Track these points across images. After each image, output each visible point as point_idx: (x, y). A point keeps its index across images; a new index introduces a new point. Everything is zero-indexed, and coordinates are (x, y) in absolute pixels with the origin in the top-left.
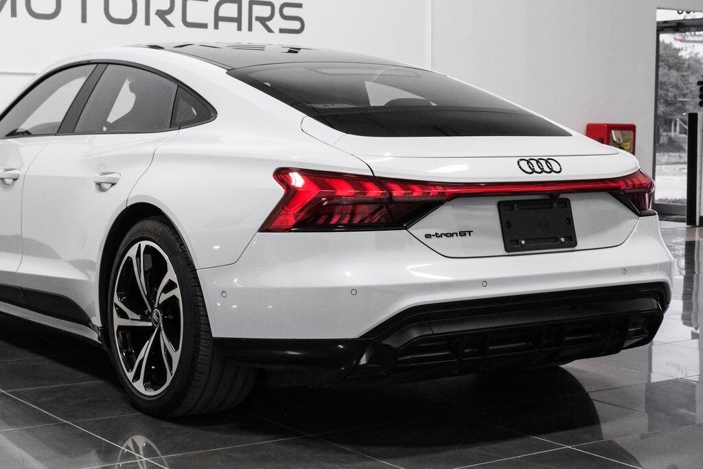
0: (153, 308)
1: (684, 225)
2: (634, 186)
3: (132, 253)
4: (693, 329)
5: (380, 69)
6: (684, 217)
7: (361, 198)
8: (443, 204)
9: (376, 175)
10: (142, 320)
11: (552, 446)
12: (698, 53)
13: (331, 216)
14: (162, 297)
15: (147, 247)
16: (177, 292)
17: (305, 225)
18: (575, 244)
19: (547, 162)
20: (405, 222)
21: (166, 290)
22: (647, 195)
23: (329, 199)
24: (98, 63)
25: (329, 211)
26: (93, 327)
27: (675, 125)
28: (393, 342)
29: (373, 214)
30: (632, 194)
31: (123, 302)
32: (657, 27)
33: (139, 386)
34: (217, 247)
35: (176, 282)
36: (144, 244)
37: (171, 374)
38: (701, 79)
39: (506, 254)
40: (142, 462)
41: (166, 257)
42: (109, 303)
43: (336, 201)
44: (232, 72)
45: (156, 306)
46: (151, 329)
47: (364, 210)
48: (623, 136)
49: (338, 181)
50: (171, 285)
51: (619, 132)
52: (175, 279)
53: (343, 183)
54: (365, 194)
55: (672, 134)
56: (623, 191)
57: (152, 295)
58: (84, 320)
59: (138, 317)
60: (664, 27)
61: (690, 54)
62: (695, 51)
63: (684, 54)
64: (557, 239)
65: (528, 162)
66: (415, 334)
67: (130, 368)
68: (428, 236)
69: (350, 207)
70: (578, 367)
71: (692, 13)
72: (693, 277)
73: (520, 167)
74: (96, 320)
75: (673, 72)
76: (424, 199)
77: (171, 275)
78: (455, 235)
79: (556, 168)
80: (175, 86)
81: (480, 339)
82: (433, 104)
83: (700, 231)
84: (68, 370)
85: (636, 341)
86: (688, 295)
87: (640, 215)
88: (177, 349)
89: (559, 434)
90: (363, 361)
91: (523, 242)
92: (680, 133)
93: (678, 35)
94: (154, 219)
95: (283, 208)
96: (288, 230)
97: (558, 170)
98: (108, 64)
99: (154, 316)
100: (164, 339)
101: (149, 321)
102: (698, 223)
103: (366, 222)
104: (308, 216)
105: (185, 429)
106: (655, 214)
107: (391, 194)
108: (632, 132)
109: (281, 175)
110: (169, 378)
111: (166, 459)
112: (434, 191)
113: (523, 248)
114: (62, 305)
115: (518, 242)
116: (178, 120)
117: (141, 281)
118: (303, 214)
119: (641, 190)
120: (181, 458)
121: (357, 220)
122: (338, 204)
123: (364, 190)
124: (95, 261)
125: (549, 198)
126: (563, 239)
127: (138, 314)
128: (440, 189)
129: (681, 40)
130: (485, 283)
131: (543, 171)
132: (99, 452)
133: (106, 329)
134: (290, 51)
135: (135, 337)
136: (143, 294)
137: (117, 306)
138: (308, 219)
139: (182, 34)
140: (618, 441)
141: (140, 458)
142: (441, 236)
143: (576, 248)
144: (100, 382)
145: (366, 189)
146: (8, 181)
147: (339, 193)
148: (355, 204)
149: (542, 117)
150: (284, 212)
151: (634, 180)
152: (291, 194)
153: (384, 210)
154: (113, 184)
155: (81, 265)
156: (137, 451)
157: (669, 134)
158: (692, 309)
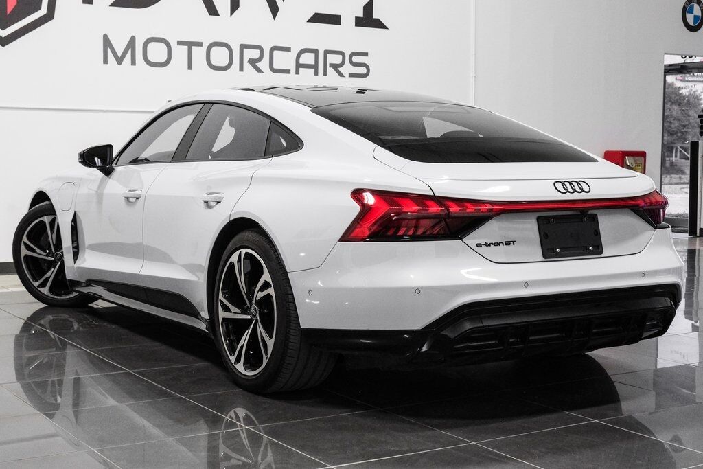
0: (251, 304)
1: (687, 235)
2: (651, 203)
3: (234, 258)
4: (693, 322)
5: (431, 106)
6: (686, 229)
7: (425, 213)
8: (491, 218)
9: (436, 194)
10: (242, 313)
11: (582, 420)
12: (697, 91)
13: (398, 229)
14: (259, 295)
15: (247, 253)
16: (271, 291)
17: (376, 236)
18: (602, 252)
19: (578, 183)
20: (460, 234)
21: (262, 289)
22: (661, 210)
23: (397, 214)
24: (204, 103)
25: (397, 225)
26: (202, 319)
27: (676, 152)
28: (449, 333)
29: (433, 227)
30: (649, 211)
31: (226, 298)
32: (665, 69)
33: (240, 367)
34: (302, 254)
35: (271, 282)
36: (244, 251)
37: (267, 358)
38: (702, 113)
39: (544, 260)
40: (242, 430)
41: (262, 262)
42: (215, 298)
43: (403, 216)
44: (315, 110)
45: (254, 302)
46: (250, 321)
47: (426, 223)
48: (635, 161)
49: (404, 200)
50: (266, 286)
51: (631, 158)
52: (269, 280)
53: (409, 202)
54: (427, 210)
55: (674, 159)
56: (642, 207)
57: (251, 293)
58: (195, 313)
59: (239, 311)
60: (670, 70)
61: (690, 91)
62: (694, 89)
63: (684, 92)
64: (586, 248)
65: (563, 184)
66: (468, 326)
67: (232, 352)
68: (479, 245)
69: (414, 221)
70: (602, 355)
71: (693, 57)
72: (694, 279)
73: (556, 188)
74: (205, 314)
75: (675, 107)
76: (476, 214)
77: (266, 277)
78: (501, 244)
79: (586, 188)
80: (268, 122)
81: (522, 331)
82: (480, 136)
83: (700, 240)
84: (180, 353)
85: (652, 332)
86: (690, 294)
87: (655, 228)
88: (271, 337)
89: (589, 410)
90: (425, 348)
91: (558, 250)
92: (681, 158)
93: (679, 76)
94: (252, 231)
95: (358, 223)
96: (364, 240)
97: (588, 190)
98: (213, 103)
99: (252, 309)
100: (260, 329)
101: (248, 314)
102: (698, 234)
103: (428, 233)
104: (380, 229)
105: (278, 403)
106: (668, 227)
107: (448, 210)
108: (642, 157)
109: (357, 194)
110: (265, 361)
111: (264, 428)
112: (485, 208)
113: (558, 255)
114: (176, 300)
115: (553, 250)
116: (272, 149)
117: (242, 282)
118: (375, 227)
119: (657, 207)
120: (275, 426)
121: (419, 232)
122: (406, 219)
123: (426, 207)
124: (204, 265)
125: (579, 213)
126: (591, 248)
127: (239, 308)
128: (489, 207)
129: (681, 80)
130: (526, 284)
131: (575, 191)
132: (206, 421)
133: (213, 321)
134: (358, 92)
135: (236, 328)
136: (243, 293)
137: (221, 302)
138: (379, 232)
139: (270, 79)
140: (637, 416)
141: (241, 426)
142: (490, 245)
143: (602, 255)
144: (206, 364)
145: (428, 207)
146: (131, 200)
147: (405, 210)
148: (418, 219)
149: (573, 146)
150: (359, 226)
151: (651, 198)
152: (366, 210)
153: (443, 223)
154: (218, 202)
155: (191, 268)
156: (239, 420)
157: (671, 159)
158: (693, 306)
